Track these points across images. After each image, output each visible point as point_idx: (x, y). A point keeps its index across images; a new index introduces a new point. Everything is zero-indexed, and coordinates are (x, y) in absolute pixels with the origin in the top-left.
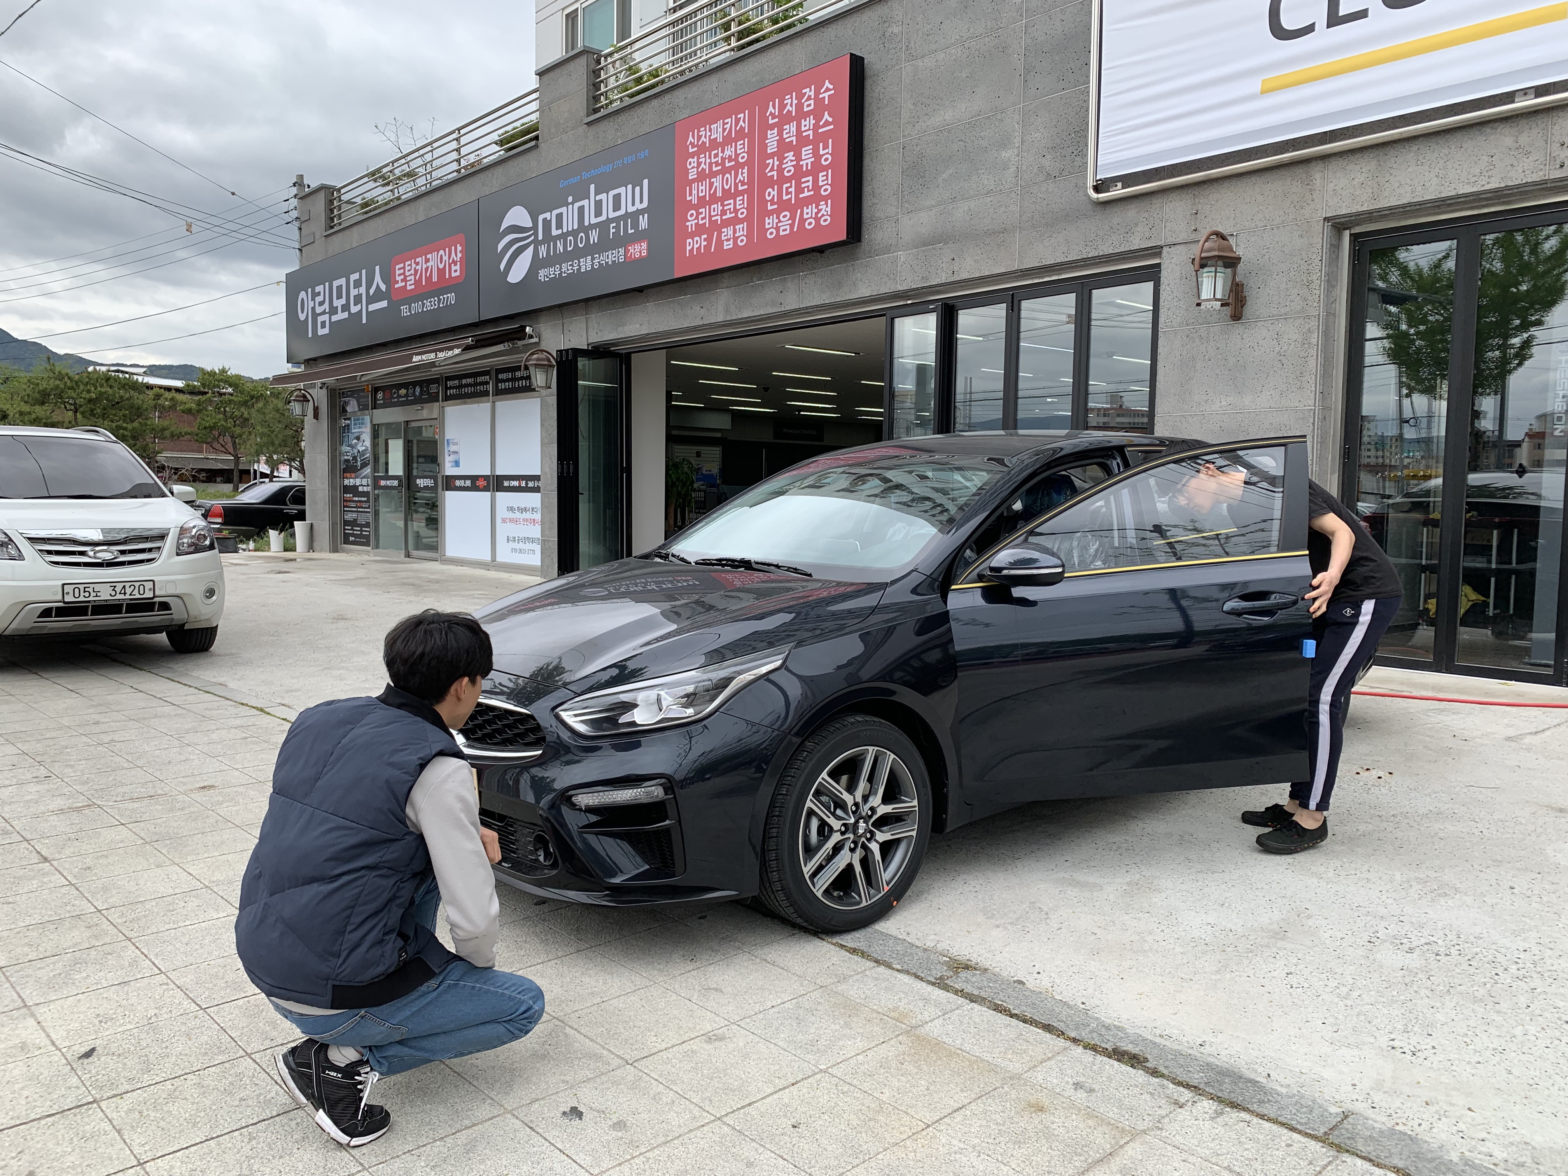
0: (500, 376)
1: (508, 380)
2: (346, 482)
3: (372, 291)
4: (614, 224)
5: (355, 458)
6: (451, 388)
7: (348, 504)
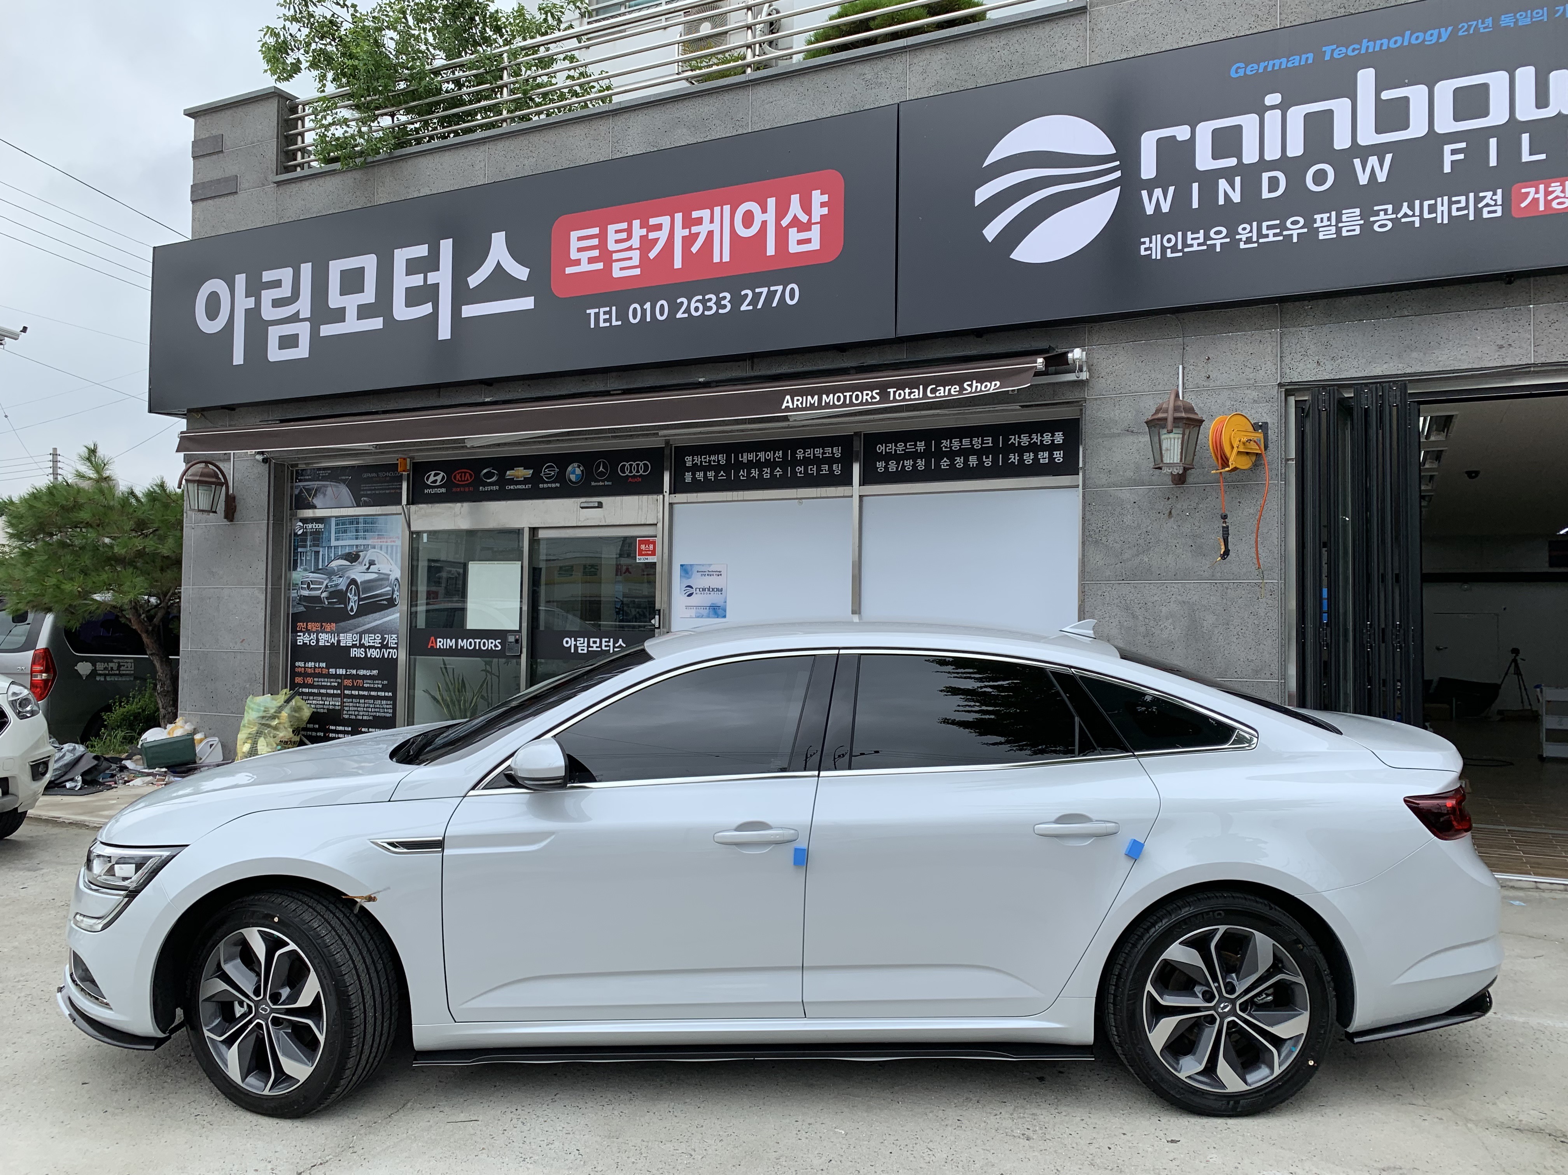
0: (881, 448)
1: (914, 456)
2: (303, 639)
3: (474, 280)
4: (1463, 145)
5: (339, 595)
6: (695, 468)
7: (309, 680)
